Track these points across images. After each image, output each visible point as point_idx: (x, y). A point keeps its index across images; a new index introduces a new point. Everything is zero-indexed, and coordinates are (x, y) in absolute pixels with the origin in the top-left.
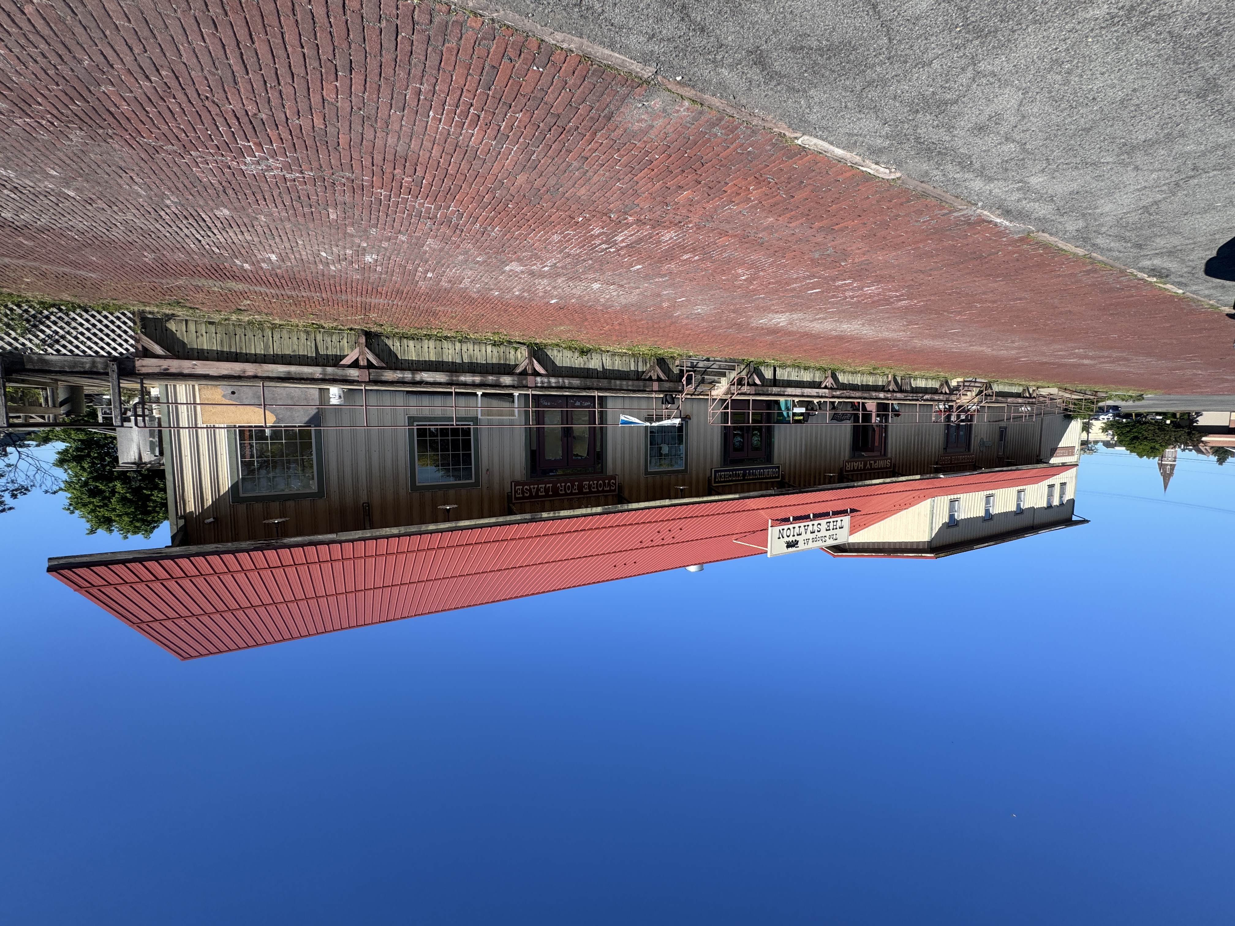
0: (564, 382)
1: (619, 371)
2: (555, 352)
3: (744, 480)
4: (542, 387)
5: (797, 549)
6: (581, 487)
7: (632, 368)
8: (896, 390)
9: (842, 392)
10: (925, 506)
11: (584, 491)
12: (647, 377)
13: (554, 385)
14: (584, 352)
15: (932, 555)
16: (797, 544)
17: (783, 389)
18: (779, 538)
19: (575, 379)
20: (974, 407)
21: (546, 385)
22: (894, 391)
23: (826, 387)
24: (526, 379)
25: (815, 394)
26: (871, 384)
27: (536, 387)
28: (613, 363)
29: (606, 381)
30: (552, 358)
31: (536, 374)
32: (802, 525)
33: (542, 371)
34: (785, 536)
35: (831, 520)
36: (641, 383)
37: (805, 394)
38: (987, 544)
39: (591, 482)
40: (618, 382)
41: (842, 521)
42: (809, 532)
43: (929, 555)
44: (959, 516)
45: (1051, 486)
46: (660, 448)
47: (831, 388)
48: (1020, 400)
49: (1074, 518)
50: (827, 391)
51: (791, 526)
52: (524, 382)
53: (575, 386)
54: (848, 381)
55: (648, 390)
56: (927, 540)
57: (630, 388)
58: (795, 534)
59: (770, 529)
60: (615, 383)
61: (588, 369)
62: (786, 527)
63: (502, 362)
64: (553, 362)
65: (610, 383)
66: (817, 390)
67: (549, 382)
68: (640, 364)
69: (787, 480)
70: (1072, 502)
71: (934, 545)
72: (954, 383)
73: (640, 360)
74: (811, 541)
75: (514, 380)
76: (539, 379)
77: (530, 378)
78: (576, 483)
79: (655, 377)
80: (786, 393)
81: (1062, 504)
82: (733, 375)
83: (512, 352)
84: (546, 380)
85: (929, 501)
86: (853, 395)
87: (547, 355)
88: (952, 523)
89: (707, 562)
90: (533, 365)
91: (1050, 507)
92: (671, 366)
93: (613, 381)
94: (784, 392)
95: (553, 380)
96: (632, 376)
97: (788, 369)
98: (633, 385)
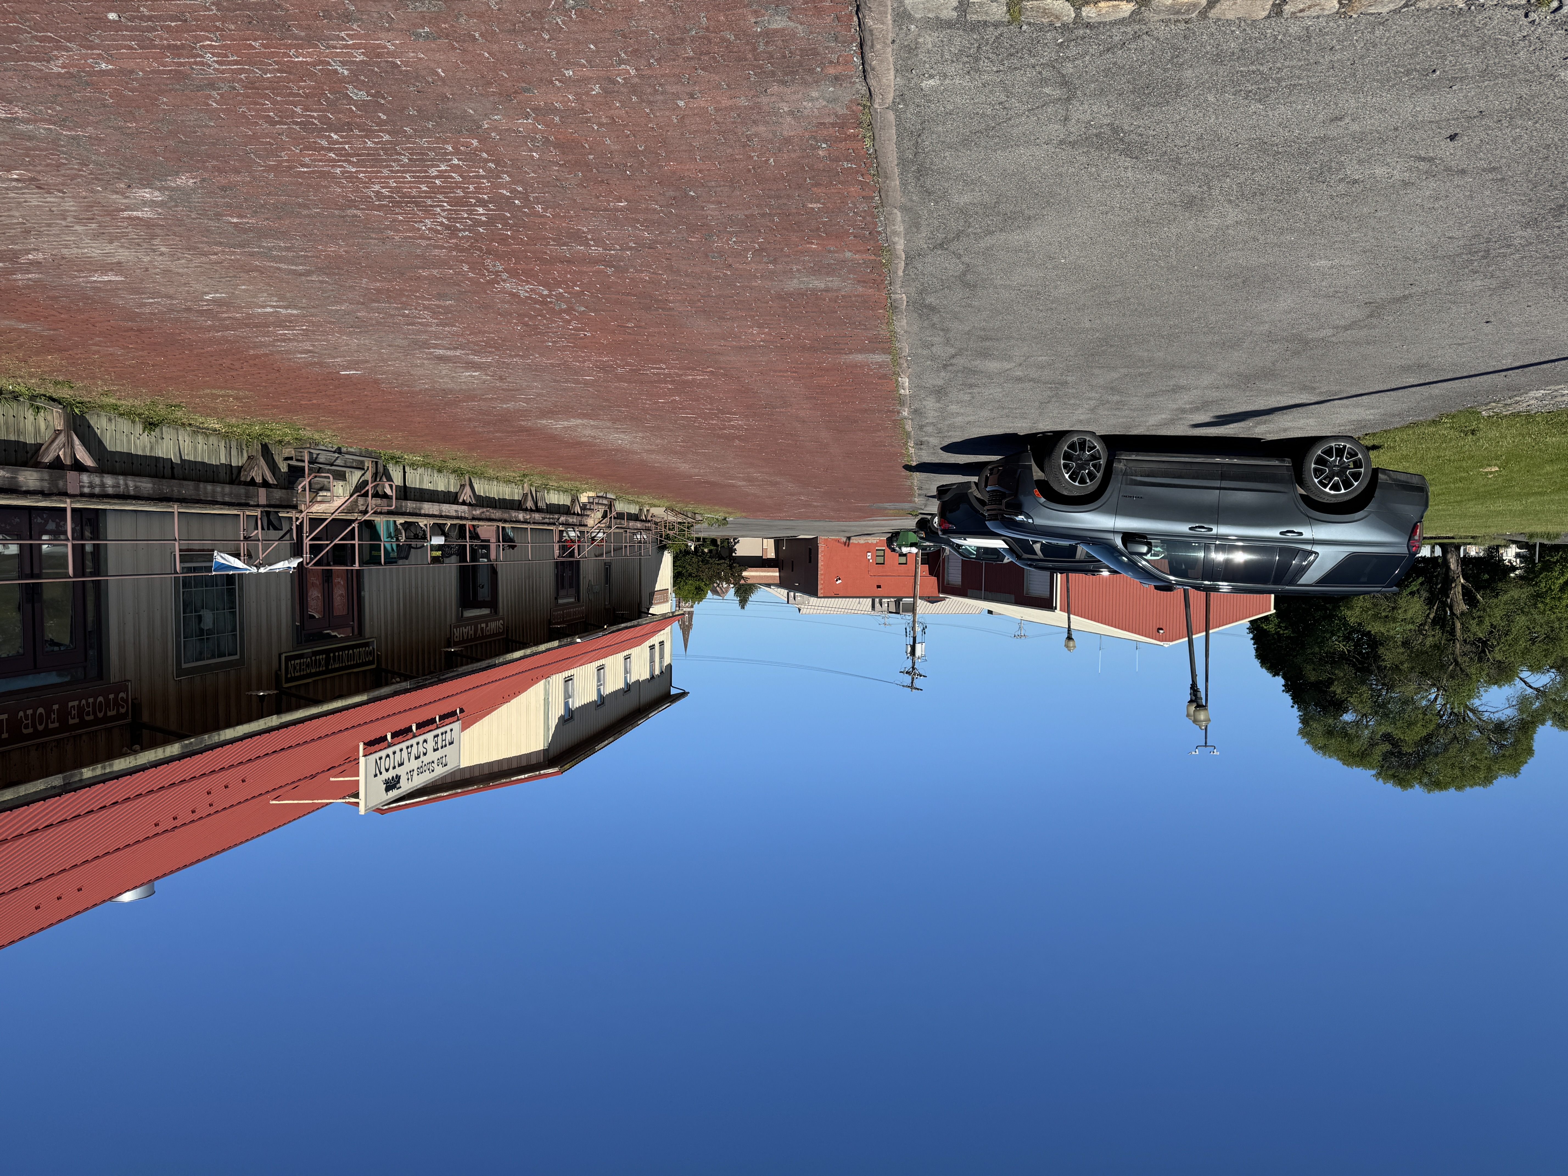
0: (126, 485)
1: (203, 463)
2: (104, 422)
3: (328, 671)
4: (92, 496)
5: (400, 791)
6: (64, 714)
7: (223, 461)
8: (534, 508)
9: (481, 510)
10: (535, 694)
11: (71, 722)
12: (249, 479)
13: (110, 491)
14: (151, 425)
15: (556, 770)
16: (398, 782)
17: (418, 504)
18: (376, 776)
19: (144, 479)
20: (601, 535)
21: (97, 490)
22: (531, 510)
23: (464, 503)
24: (64, 477)
25: (454, 514)
26: (507, 498)
27: (82, 495)
28: (196, 449)
29: (191, 484)
30: (98, 432)
31: (78, 467)
32: (403, 745)
33: (87, 460)
34: (383, 770)
35: (439, 731)
36: (242, 490)
37: (443, 514)
38: (606, 742)
39: (84, 702)
40: (209, 487)
41: (451, 730)
42: (413, 757)
43: (550, 771)
44: (573, 702)
45: (652, 647)
46: (200, 618)
47: (470, 505)
48: (639, 525)
49: (673, 691)
50: (465, 508)
51: (390, 751)
52: (61, 483)
53: (145, 493)
54: (498, 494)
55: (252, 503)
56: (542, 748)
57: (227, 499)
58: (396, 765)
59: (362, 760)
60: (205, 488)
61: (157, 459)
62: (383, 754)
63: (12, 438)
64: (100, 443)
65: (197, 489)
66: (455, 507)
67: (103, 485)
68: (234, 452)
69: (383, 666)
70: (670, 667)
71: (551, 754)
72: (584, 498)
73: (234, 444)
74: (415, 772)
75: (42, 480)
76: (85, 478)
77: (71, 475)
78: (56, 707)
79: (259, 480)
80: (423, 512)
81: (662, 672)
82: (355, 477)
83: (30, 414)
84: (97, 480)
85: (542, 682)
86: (493, 516)
87: (89, 426)
88: (569, 717)
89: (158, 878)
90: (72, 447)
91: (652, 677)
92: (276, 458)
93: (202, 485)
94: (420, 509)
95: (109, 481)
96: (222, 475)
97: (420, 470)
98: (230, 494)
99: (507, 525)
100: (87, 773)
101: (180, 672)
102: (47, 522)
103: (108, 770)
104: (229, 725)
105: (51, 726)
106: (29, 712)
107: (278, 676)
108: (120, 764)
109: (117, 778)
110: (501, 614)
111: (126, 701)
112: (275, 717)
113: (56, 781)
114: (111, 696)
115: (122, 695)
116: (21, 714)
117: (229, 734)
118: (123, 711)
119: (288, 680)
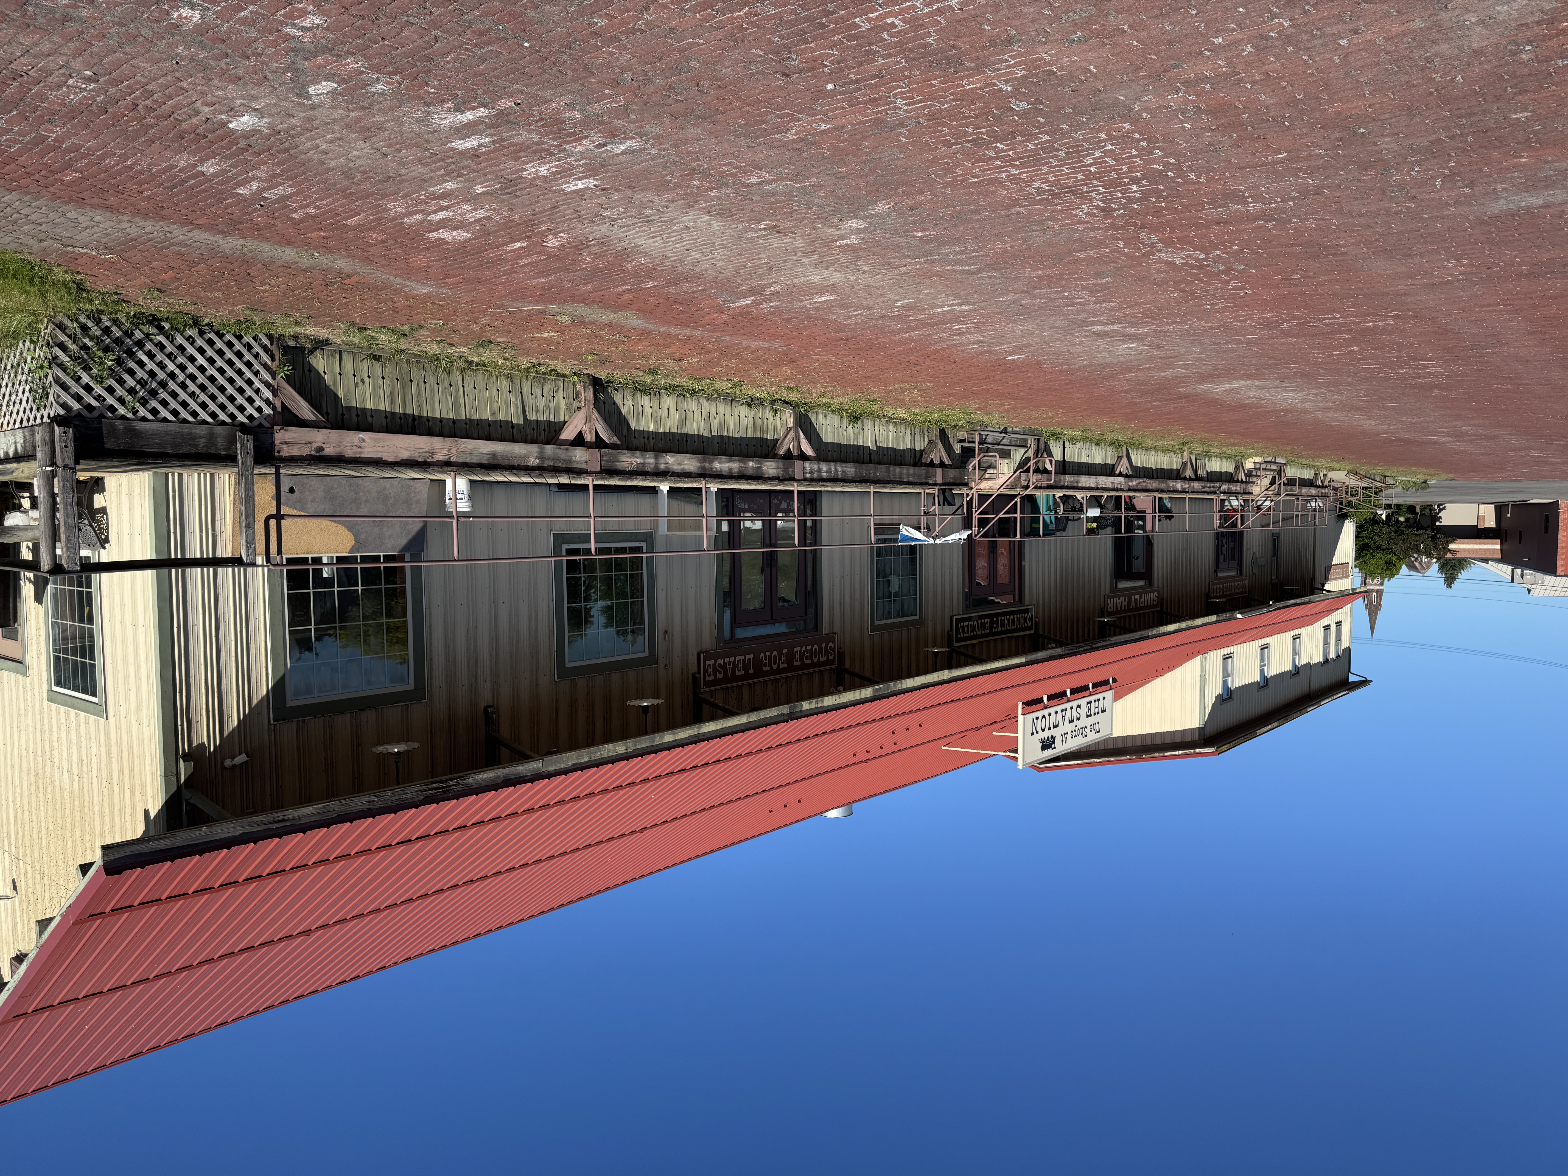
0: (836, 470)
1: (893, 449)
2: (821, 417)
3: (991, 634)
4: (812, 480)
5: (1054, 751)
6: (790, 658)
7: (909, 446)
8: (1193, 477)
9: (1138, 481)
10: (1191, 669)
11: (795, 664)
12: (929, 461)
13: (825, 475)
14: (855, 418)
15: (1212, 750)
16: (1053, 742)
17: (1076, 477)
18: (1033, 734)
19: (849, 465)
20: (1268, 503)
21: (815, 475)
22: (1190, 479)
23: (1120, 475)
24: (793, 466)
25: (1110, 486)
26: (1165, 467)
27: (805, 480)
28: (888, 436)
29: (883, 467)
30: (817, 427)
31: (803, 457)
32: (1059, 708)
33: (808, 450)
34: (1039, 729)
35: (1092, 698)
36: (923, 471)
37: (1100, 486)
38: (1270, 727)
39: (804, 648)
40: (898, 469)
41: (1104, 698)
42: (1067, 721)
43: (1206, 750)
44: (1232, 682)
45: (1327, 628)
46: (889, 582)
47: (1126, 476)
48: (1313, 491)
49: (1352, 678)
50: (1122, 479)
51: (1046, 712)
52: (791, 470)
53: (849, 477)
54: (1156, 463)
55: (931, 482)
56: (1197, 726)
57: (911, 480)
58: (1052, 726)
59: (1021, 718)
60: (894, 471)
61: (859, 447)
62: (1040, 714)
63: (759, 435)
64: (818, 435)
65: (888, 471)
66: (1111, 479)
67: (819, 471)
68: (917, 437)
69: (1041, 632)
70: (1348, 651)
71: (1208, 733)
72: (1249, 464)
73: (917, 430)
74: (1069, 735)
75: (778, 468)
76: (807, 465)
77: (798, 463)
78: (785, 651)
79: (937, 461)
80: (1080, 485)
81: (1338, 656)
82: (1018, 455)
83: (770, 415)
84: (815, 467)
85: (1198, 658)
86: (1149, 487)
87: (811, 423)
88: (1227, 697)
89: (855, 801)
90: (799, 441)
91: (1326, 661)
92: (951, 440)
93: (892, 468)
94: (1078, 482)
95: (824, 467)
96: (908, 459)
97: (1079, 445)
98: (914, 475)
99: (1164, 496)
100: (806, 706)
101: (874, 628)
102: (781, 502)
103: (820, 705)
104: (910, 676)
105: (782, 666)
106: (768, 654)
107: (949, 636)
108: (829, 701)
109: (826, 712)
110: (1156, 585)
111: (833, 650)
112: (946, 671)
113: (784, 709)
114: (823, 645)
115: (831, 644)
116: (762, 655)
117: (909, 683)
118: (831, 657)
119: (958, 640)
